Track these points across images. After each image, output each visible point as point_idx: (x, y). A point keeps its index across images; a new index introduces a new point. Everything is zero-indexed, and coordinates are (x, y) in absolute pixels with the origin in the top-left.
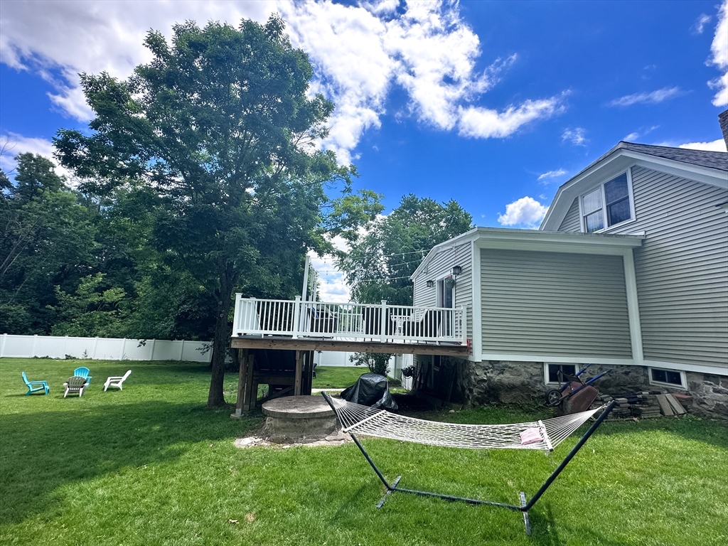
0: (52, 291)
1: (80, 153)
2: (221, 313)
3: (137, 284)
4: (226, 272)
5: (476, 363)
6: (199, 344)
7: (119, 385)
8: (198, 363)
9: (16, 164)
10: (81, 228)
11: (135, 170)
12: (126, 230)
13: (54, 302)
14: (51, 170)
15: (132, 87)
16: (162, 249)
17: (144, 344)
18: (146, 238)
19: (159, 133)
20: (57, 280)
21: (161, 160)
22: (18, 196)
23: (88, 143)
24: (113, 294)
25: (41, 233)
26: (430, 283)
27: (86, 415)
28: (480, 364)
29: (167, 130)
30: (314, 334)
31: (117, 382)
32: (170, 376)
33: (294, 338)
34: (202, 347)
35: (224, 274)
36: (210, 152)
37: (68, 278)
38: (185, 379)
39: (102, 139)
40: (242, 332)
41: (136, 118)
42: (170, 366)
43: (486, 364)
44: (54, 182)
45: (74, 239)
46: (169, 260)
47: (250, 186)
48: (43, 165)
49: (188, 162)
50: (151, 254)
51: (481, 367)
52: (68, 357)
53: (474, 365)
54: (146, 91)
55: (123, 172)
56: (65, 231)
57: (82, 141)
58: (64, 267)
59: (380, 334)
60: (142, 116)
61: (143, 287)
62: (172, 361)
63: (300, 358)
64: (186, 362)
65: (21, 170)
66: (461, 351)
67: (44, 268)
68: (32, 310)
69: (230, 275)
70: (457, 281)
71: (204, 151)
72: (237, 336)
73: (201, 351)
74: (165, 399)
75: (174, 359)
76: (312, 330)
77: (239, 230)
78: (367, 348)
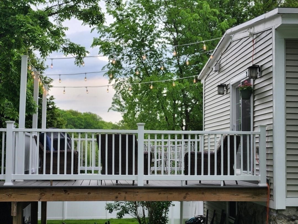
5: (277, 211)
26: (222, 88)
28: (284, 213)
30: (44, 176)
33: (6, 184)
43: (292, 213)
51: (285, 217)
53: (275, 215)
59: (136, 173)
63: (18, 213)
66: (257, 195)
70: (256, 88)
76: (41, 172)
78: (117, 194)
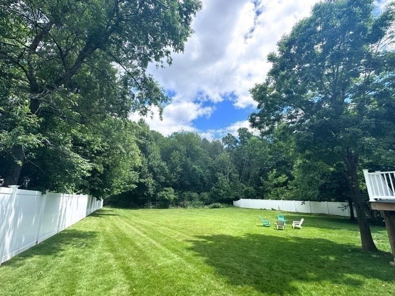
0: (259, 180)
1: (257, 120)
2: (352, 184)
3: (292, 172)
4: (347, 157)
6: (338, 204)
7: (299, 226)
8: (341, 216)
9: (238, 133)
10: (262, 151)
11: (279, 118)
12: (283, 147)
13: (261, 184)
14: (247, 131)
15: (268, 83)
16: (302, 151)
17: (304, 203)
18: (292, 148)
19: (284, 96)
20: (260, 175)
21: (289, 107)
22: (241, 145)
23: (258, 115)
24: (282, 178)
25: (251, 157)
27: (290, 241)
29: (287, 92)
31: (298, 225)
32: (326, 224)
34: (341, 206)
35: (347, 158)
36: (313, 90)
37: (263, 173)
38: (336, 227)
39: (263, 111)
40: (378, 197)
41: (273, 94)
42: (324, 217)
44: (249, 135)
45: (261, 156)
46: (308, 157)
47: (347, 97)
48: (244, 130)
49: (302, 102)
50: (297, 156)
52: (273, 209)
54: (273, 81)
55: (274, 121)
56: (258, 154)
57: (257, 115)
58: (261, 169)
60: (274, 92)
61: (296, 173)
62: (323, 214)
64: (333, 216)
65: (239, 135)
67: (255, 171)
68: (255, 188)
69: (351, 158)
71: (310, 92)
72: (374, 201)
73: (341, 209)
74: (327, 238)
75: (324, 213)
77: (352, 129)
